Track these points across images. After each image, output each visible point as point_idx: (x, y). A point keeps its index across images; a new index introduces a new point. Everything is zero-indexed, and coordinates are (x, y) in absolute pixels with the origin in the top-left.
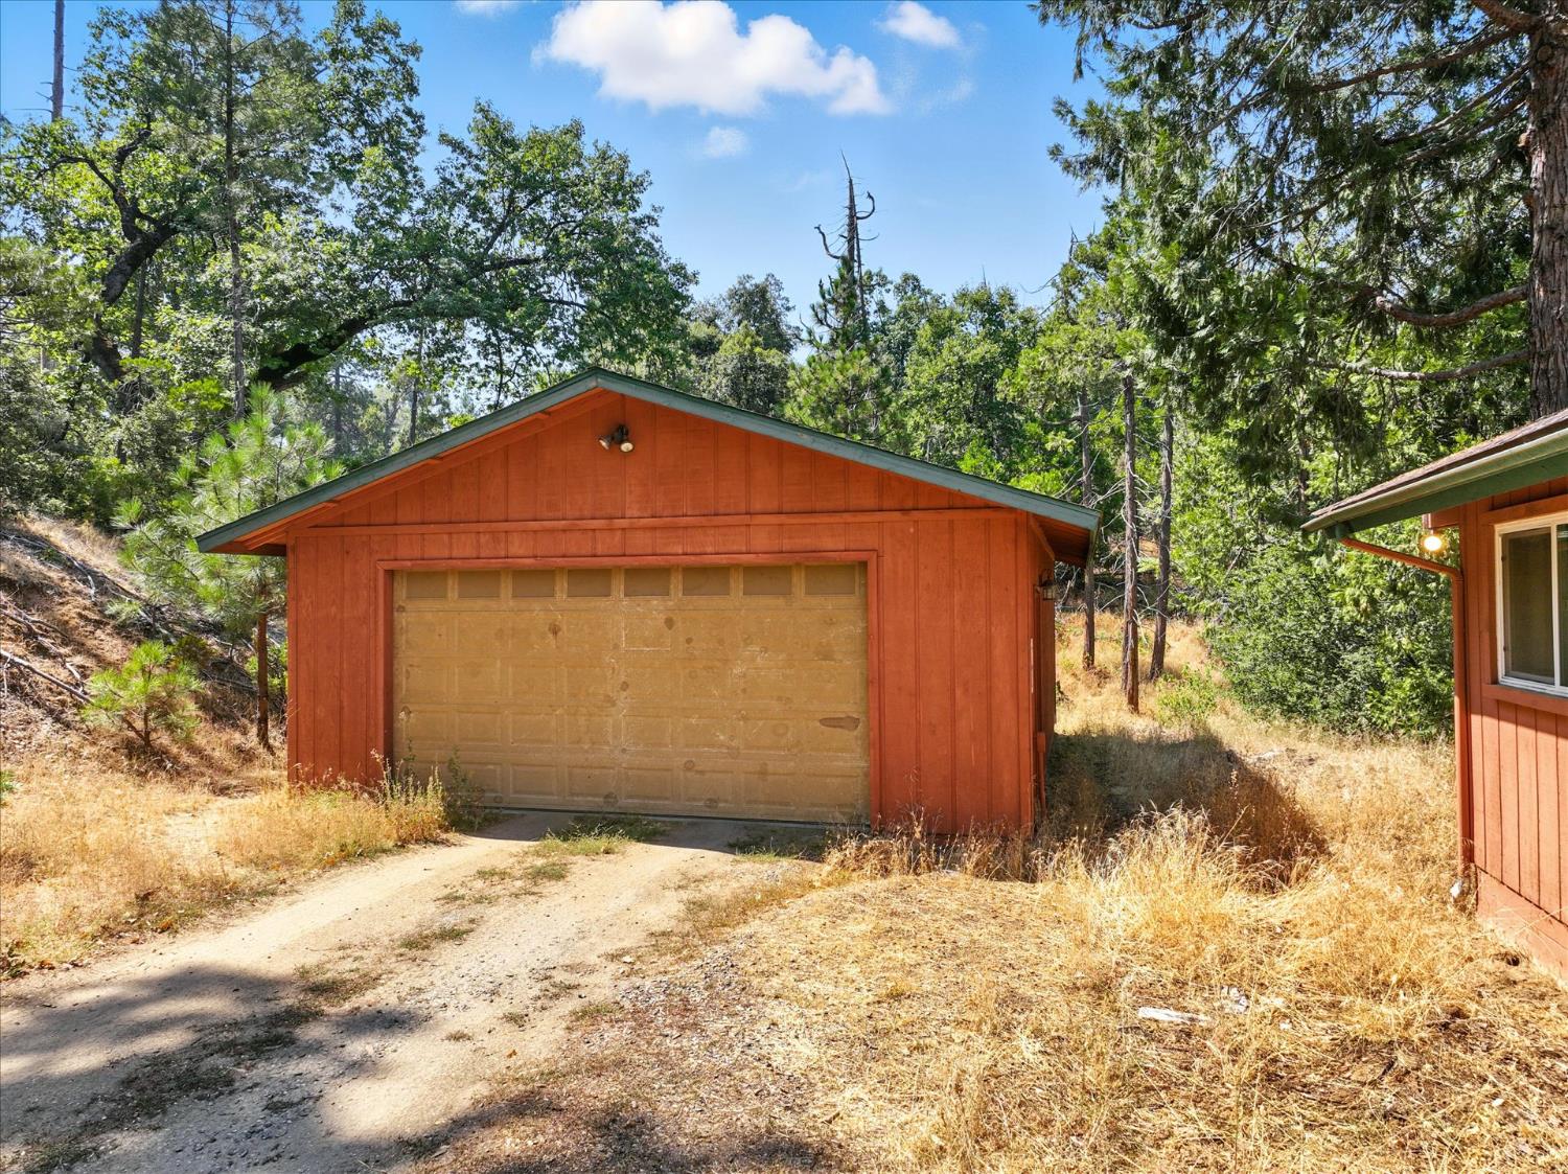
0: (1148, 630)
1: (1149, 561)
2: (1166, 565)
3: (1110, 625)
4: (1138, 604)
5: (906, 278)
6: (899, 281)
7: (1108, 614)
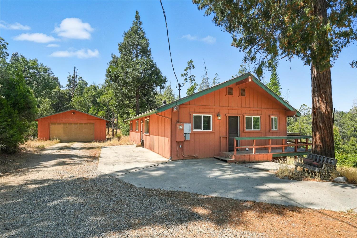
0: (115, 130)
1: (115, 122)
2: (117, 123)
3: (110, 129)
4: (114, 127)
5: (80, 77)
6: (79, 78)
7: (110, 128)
